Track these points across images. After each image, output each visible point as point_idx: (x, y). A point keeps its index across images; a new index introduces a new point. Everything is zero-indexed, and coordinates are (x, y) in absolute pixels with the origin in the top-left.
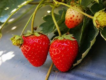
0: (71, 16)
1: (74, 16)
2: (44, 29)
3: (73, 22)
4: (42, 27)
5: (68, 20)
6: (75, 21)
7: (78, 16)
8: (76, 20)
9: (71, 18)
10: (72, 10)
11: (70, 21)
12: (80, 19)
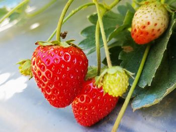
0: (144, 23)
1: (149, 23)
2: (89, 38)
3: (147, 33)
4: (86, 34)
5: (137, 30)
6: (150, 32)
7: (156, 24)
8: (153, 30)
9: (144, 27)
10: (146, 12)
11: (142, 33)
12: (159, 30)
